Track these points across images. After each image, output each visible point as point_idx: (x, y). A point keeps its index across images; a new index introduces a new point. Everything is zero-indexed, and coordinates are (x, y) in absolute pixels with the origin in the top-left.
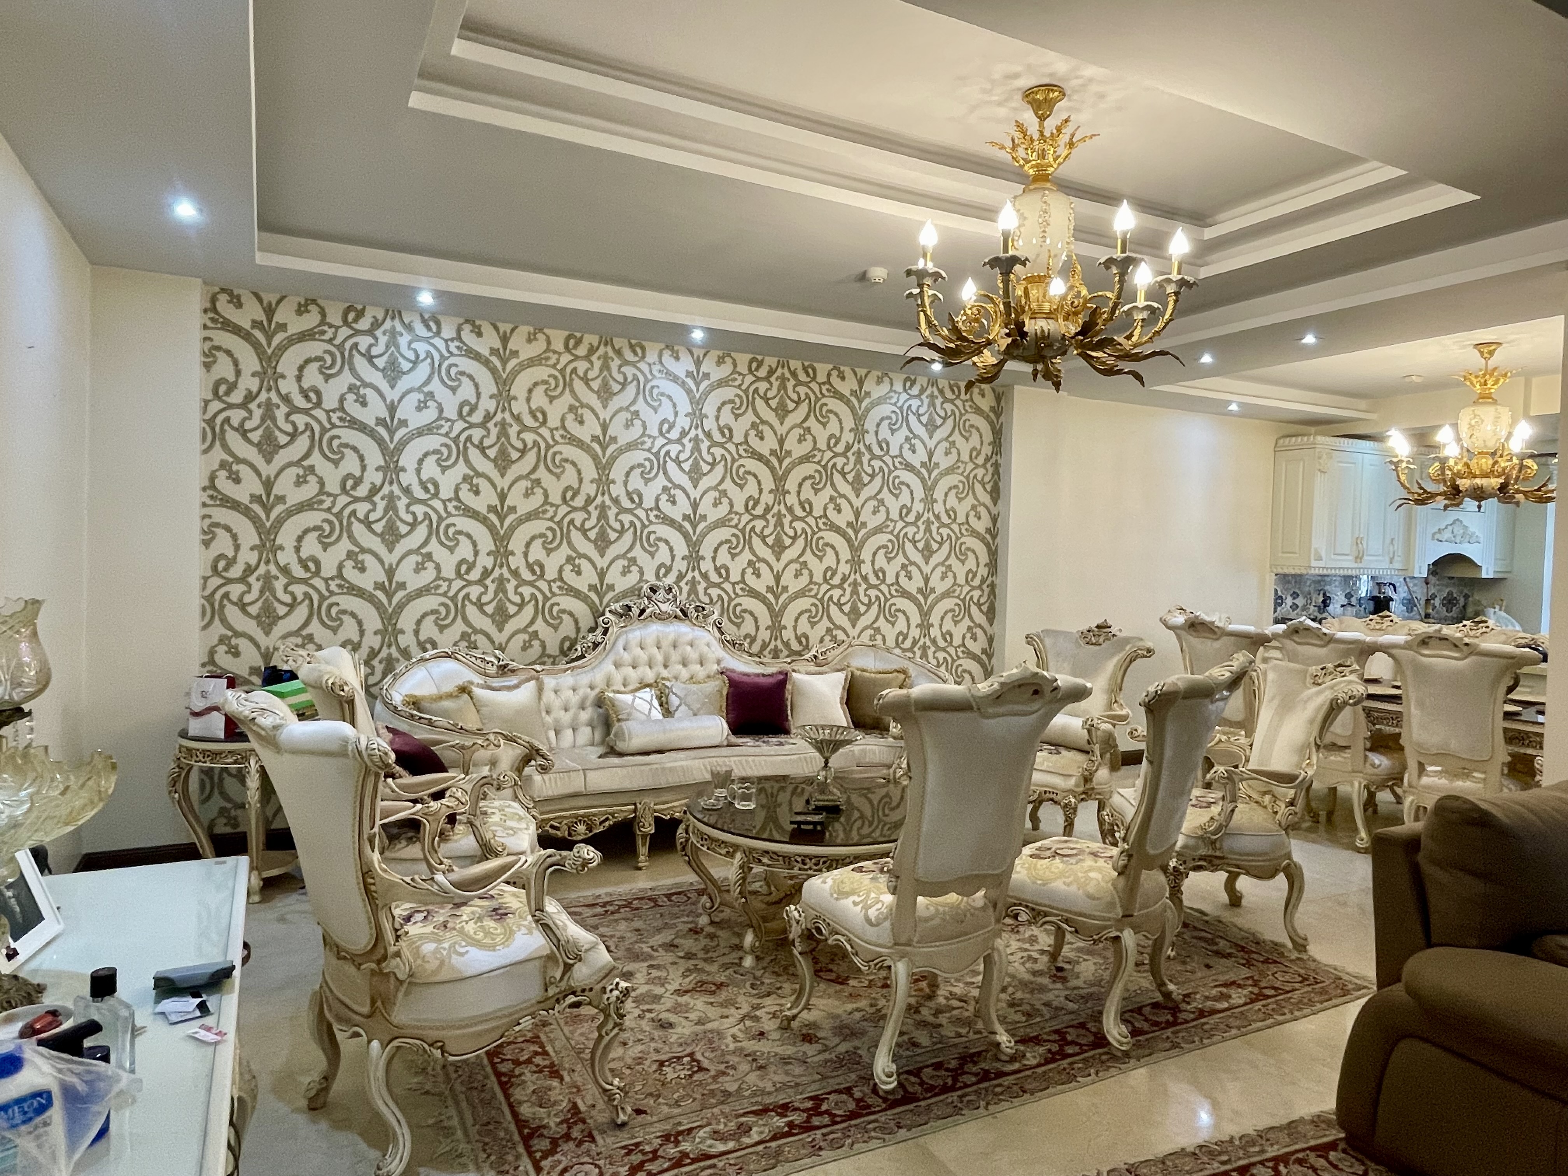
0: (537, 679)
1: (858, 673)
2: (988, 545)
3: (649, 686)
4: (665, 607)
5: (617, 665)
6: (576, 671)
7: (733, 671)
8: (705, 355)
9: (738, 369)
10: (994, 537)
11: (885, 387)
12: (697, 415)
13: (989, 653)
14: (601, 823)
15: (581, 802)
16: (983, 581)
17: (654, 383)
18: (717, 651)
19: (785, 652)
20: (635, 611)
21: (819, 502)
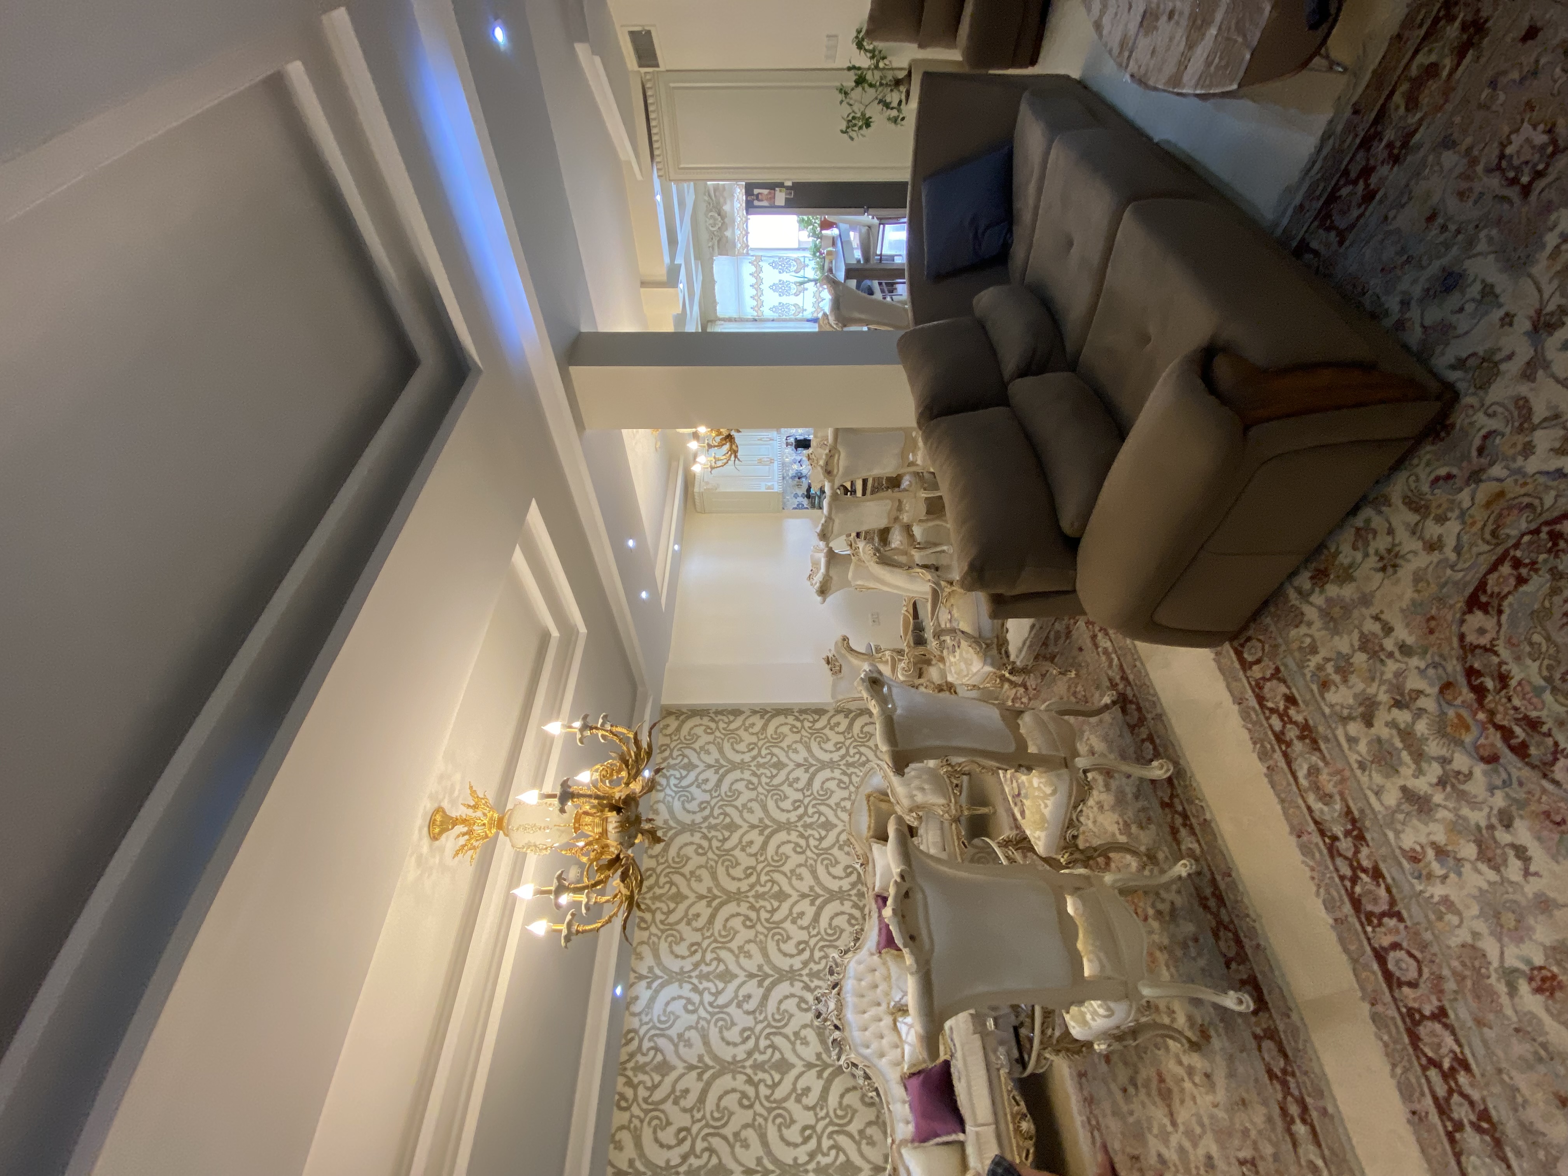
0: (899, 1146)
1: (871, 833)
2: (773, 717)
3: (895, 1021)
4: (832, 1005)
5: (882, 1055)
6: (890, 1100)
7: (878, 944)
8: (635, 972)
9: (646, 940)
10: (767, 712)
11: (662, 808)
12: (681, 977)
13: (847, 713)
14: (1018, 1104)
15: (1002, 1126)
16: (797, 719)
17: (655, 1020)
18: (863, 953)
19: (860, 886)
20: (837, 1035)
21: (746, 861)
